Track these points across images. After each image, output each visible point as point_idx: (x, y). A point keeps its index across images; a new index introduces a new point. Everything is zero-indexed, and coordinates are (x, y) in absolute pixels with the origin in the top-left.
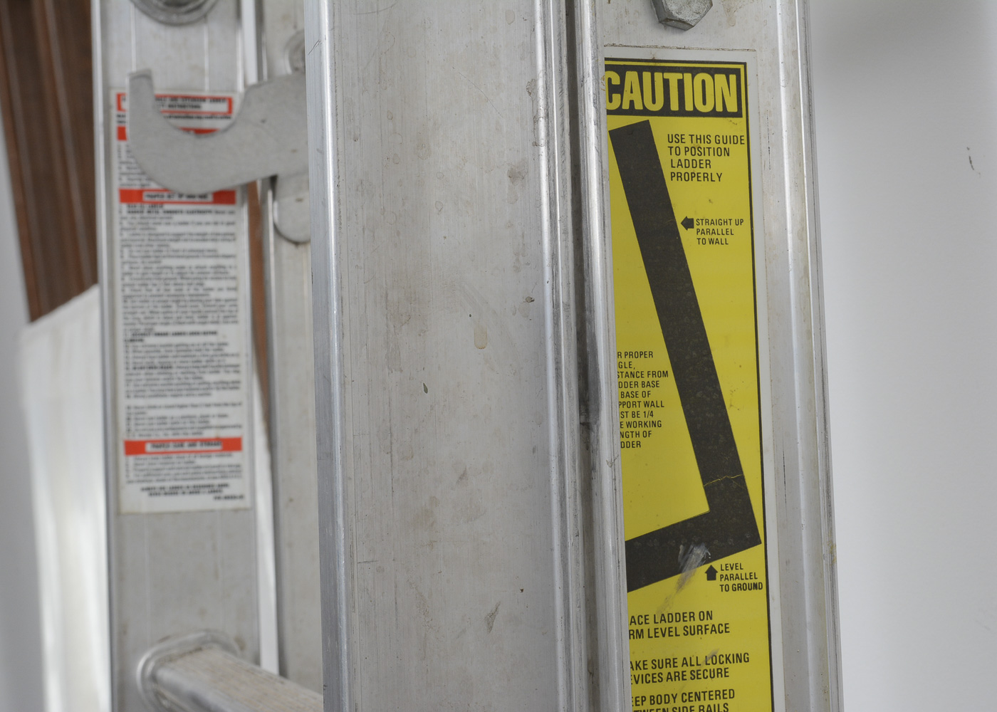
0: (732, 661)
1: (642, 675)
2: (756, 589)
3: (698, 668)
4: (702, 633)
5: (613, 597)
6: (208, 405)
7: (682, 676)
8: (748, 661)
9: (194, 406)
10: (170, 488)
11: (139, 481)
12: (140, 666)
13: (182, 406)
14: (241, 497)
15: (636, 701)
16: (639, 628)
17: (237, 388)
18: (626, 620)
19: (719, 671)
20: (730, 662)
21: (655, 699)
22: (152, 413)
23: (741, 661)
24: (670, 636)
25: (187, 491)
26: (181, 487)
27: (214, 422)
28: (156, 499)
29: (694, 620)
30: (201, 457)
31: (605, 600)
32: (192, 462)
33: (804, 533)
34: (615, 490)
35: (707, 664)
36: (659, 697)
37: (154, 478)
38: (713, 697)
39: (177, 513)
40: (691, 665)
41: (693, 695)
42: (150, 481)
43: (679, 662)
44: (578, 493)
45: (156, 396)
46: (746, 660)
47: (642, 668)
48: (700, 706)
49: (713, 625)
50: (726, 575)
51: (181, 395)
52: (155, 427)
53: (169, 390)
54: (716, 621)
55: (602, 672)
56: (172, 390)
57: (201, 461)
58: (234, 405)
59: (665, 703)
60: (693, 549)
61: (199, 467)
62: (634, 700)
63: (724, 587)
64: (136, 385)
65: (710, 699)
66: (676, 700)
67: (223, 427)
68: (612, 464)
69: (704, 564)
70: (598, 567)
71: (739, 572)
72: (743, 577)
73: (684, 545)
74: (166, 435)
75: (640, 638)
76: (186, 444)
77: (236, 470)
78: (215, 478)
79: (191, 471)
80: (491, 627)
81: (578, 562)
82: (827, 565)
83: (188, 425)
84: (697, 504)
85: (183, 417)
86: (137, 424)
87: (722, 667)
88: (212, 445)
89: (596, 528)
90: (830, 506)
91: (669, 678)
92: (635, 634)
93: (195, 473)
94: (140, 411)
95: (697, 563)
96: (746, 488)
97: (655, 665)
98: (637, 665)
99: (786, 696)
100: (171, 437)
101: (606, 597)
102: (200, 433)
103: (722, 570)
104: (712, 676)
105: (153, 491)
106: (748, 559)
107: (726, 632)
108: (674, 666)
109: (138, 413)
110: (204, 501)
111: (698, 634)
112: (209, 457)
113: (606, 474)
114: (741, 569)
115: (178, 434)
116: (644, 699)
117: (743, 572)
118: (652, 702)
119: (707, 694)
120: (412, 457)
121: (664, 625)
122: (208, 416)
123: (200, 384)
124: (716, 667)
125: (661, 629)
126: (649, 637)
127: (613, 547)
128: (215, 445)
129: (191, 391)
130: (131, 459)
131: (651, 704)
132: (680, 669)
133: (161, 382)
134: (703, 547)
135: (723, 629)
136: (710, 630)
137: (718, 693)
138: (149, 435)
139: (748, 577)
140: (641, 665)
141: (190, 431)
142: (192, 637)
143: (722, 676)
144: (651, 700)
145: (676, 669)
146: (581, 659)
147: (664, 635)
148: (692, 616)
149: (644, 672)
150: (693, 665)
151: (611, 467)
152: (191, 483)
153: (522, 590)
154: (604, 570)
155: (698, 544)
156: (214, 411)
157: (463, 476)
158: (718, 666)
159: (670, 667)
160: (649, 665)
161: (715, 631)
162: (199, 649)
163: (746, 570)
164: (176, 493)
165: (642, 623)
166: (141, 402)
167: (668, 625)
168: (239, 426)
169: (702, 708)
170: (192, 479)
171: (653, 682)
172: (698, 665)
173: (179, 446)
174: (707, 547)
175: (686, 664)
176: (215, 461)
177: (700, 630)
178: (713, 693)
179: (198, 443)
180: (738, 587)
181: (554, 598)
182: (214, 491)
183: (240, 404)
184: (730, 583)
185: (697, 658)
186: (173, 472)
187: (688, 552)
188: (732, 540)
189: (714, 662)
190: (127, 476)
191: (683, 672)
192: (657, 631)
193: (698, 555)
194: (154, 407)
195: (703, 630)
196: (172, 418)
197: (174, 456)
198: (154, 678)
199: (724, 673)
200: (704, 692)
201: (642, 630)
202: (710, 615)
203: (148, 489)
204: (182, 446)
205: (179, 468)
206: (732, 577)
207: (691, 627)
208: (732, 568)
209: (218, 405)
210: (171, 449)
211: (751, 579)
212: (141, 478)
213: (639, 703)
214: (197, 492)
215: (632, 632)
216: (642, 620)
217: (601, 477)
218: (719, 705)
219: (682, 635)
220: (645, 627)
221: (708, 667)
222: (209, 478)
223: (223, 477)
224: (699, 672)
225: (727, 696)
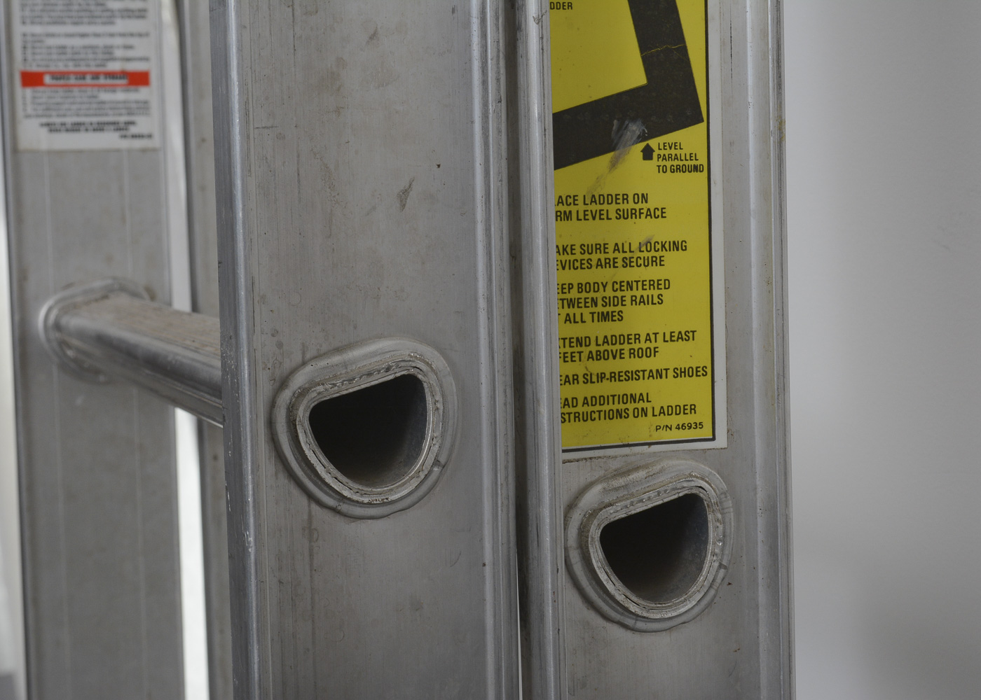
0: (668, 249)
1: (570, 261)
2: (697, 171)
3: (631, 255)
4: (636, 218)
5: (538, 168)
6: (112, 35)
7: (612, 263)
8: (686, 250)
9: (97, 35)
10: (72, 124)
11: (38, 116)
12: (41, 316)
13: (83, 35)
14: (150, 136)
15: (563, 289)
16: (567, 209)
17: (143, 17)
18: (553, 200)
19: (654, 259)
20: (666, 250)
21: (584, 287)
22: (51, 42)
23: (678, 250)
24: (600, 219)
25: (90, 127)
26: (84, 124)
27: (119, 53)
28: (56, 136)
29: (628, 203)
30: (105, 91)
31: (530, 173)
32: (95, 97)
33: (751, 112)
34: (543, 49)
35: (640, 251)
36: (588, 285)
37: (54, 113)
38: (647, 287)
39: (80, 152)
40: (624, 252)
41: (625, 284)
42: (50, 116)
43: (611, 248)
44: (501, 55)
45: (55, 23)
46: (684, 248)
47: (569, 252)
48: (632, 297)
49: (649, 210)
50: (664, 155)
51: (82, 23)
52: (55, 57)
53: (69, 17)
54: (652, 204)
55: (525, 253)
56: (72, 17)
57: (105, 96)
58: (140, 35)
59: (594, 291)
60: (628, 125)
61: (103, 103)
62: (560, 287)
63: (661, 168)
64: (32, 11)
65: (643, 289)
66: (606, 288)
67: (128, 60)
68: (539, 20)
69: (641, 142)
70: (522, 139)
71: (678, 152)
72: (683, 158)
73: (618, 120)
74: (66, 66)
75: (568, 220)
76: (88, 77)
77: (144, 107)
78: (121, 115)
79: (95, 106)
80: (404, 205)
81: (500, 132)
82: (774, 142)
83: (91, 56)
84: (633, 75)
85: (85, 47)
86: (34, 54)
87: (657, 254)
88: (117, 78)
89: (521, 94)
90: (780, 77)
91: (599, 264)
92: (562, 216)
93: (99, 109)
94: (38, 39)
95: (632, 141)
96: (688, 59)
97: (584, 251)
98: (564, 250)
99: (727, 289)
100: (71, 68)
101: (530, 169)
102: (104, 66)
103: (659, 149)
104: (646, 264)
105: (53, 127)
106: (688, 139)
107: (662, 217)
108: (605, 252)
109: (35, 42)
110: (109, 140)
111: (632, 218)
112: (114, 91)
113: (532, 31)
114: (680, 149)
115: (79, 66)
116: (571, 286)
117: (683, 152)
118: (580, 290)
119: (640, 284)
120: (317, 12)
121: (594, 207)
122: (111, 47)
123: (103, 11)
124: (650, 255)
125: (591, 211)
126: (578, 219)
127: (538, 114)
128: (120, 78)
129: (93, 19)
130: (29, 91)
131: (579, 292)
132: (611, 256)
133: (60, 8)
134: (639, 122)
135: (659, 213)
136: (645, 213)
137: (652, 283)
138: (47, 66)
139: (688, 158)
140: (569, 250)
141: (92, 63)
142: (98, 284)
143: (656, 265)
144: (579, 288)
145: (607, 256)
146: (502, 238)
147: (594, 218)
148: (625, 198)
149: (572, 258)
150: (626, 252)
151: (538, 23)
152: (95, 120)
153: (439, 166)
154: (529, 140)
155: (634, 120)
156: (118, 41)
157: (374, 36)
158: (653, 253)
159: (600, 253)
160: (578, 250)
161: (650, 215)
162: (105, 297)
163: (686, 150)
164: (78, 130)
165: (570, 203)
166: (38, 29)
167: (599, 207)
168: (146, 59)
169: (634, 298)
170: (96, 115)
171: (581, 268)
172: (630, 251)
173: (80, 79)
174: (643, 123)
175: (618, 250)
176: (120, 96)
177: (634, 214)
178: (647, 283)
179: (102, 77)
180: (677, 169)
181: (474, 175)
182: (120, 129)
183: (147, 35)
184: (668, 164)
185: (630, 244)
186: (74, 107)
187: (623, 128)
188: (671, 117)
189: (649, 250)
190: (25, 110)
191: (614, 259)
192: (586, 213)
193: (634, 131)
194: (52, 35)
195: (638, 214)
196: (73, 48)
197: (76, 89)
198: (58, 327)
199: (658, 261)
200: (637, 282)
201: (570, 212)
202: (645, 198)
203: (48, 125)
204: (84, 78)
205: (81, 103)
206: (670, 156)
207: (624, 210)
208: (670, 148)
209: (123, 35)
210: (72, 81)
211: (691, 160)
212: (40, 112)
213: (566, 291)
214: (102, 130)
215: (559, 214)
216: (570, 200)
217: (527, 36)
218: (652, 296)
219: (614, 218)
220: (573, 209)
221: (642, 255)
222: (114, 115)
223: (129, 114)
224: (632, 260)
225: (662, 286)
